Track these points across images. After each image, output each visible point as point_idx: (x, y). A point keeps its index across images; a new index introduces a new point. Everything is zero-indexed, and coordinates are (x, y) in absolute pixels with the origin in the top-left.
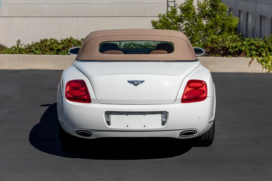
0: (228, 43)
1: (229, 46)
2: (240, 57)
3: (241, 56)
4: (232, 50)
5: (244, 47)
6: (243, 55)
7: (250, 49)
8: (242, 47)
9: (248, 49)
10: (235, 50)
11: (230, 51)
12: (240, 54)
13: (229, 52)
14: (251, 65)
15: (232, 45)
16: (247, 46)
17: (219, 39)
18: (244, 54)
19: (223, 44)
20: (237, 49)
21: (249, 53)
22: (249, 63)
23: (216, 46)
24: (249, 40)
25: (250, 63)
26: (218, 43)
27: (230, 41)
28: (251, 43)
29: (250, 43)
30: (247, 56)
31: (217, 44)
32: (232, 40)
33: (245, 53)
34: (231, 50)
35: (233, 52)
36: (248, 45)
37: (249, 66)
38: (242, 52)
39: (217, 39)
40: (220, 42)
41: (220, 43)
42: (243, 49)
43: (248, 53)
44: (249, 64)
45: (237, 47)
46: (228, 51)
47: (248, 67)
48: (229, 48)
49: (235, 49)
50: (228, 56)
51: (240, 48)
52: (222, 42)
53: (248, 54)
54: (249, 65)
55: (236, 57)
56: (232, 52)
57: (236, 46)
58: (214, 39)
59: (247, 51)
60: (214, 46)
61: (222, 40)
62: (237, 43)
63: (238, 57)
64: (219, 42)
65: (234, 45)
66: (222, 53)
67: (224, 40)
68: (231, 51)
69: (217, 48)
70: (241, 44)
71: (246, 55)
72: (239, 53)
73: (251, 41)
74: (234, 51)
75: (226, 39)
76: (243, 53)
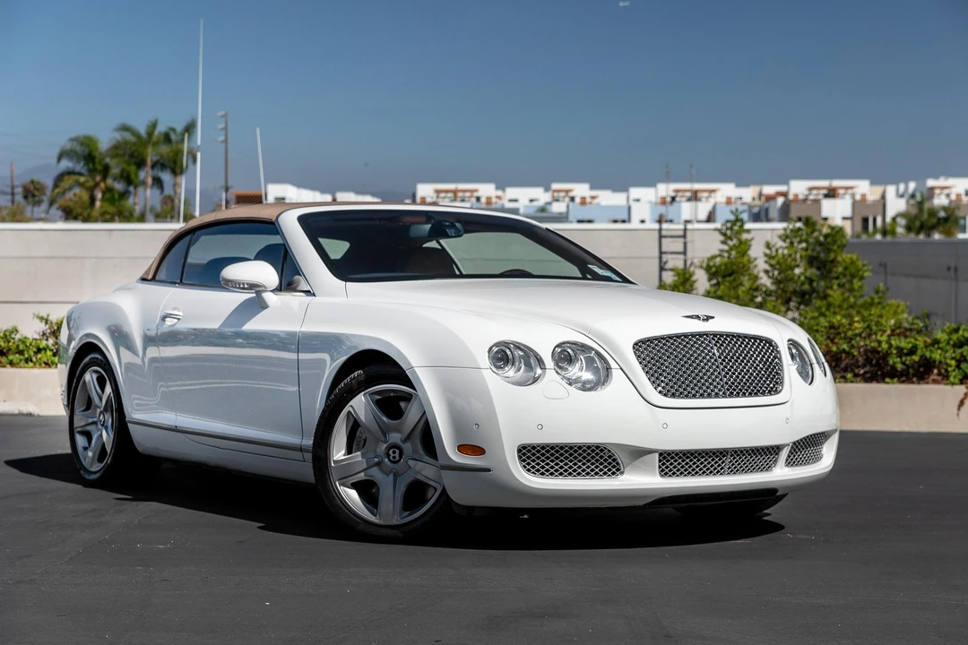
0: (884, 338)
1: (891, 346)
2: (927, 383)
3: (930, 380)
4: (898, 360)
5: (939, 351)
6: (935, 377)
7: (958, 357)
8: (932, 349)
9: (953, 358)
10: (908, 360)
11: (891, 362)
12: (926, 376)
13: (889, 368)
14: (963, 409)
15: (898, 343)
16: (948, 347)
17: (856, 325)
18: (940, 374)
19: (868, 342)
20: (916, 358)
21: (957, 370)
22: (957, 402)
23: (845, 347)
24: (957, 330)
25: (962, 403)
26: (851, 339)
27: (893, 331)
28: (962, 339)
29: (958, 339)
30: (952, 379)
31: (850, 342)
32: (899, 327)
33: (943, 371)
34: (894, 360)
35: (904, 367)
36: (952, 342)
37: (958, 415)
38: (934, 367)
39: (848, 327)
40: (860, 335)
41: (858, 339)
42: (938, 357)
43: (954, 370)
44: (956, 407)
45: (917, 350)
46: (887, 364)
47: (956, 417)
48: (887, 354)
49: (909, 358)
50: (887, 380)
51: (928, 354)
52: (863, 335)
53: (954, 374)
54: (959, 409)
55: (913, 383)
56: (899, 367)
57: (913, 347)
58: (836, 324)
59: (951, 366)
60: (838, 348)
61: (865, 329)
62: (916, 339)
63: (919, 383)
64: (856, 335)
65: (905, 344)
66: (866, 373)
67: (871, 330)
68: (894, 363)
69: (848, 354)
70: (929, 341)
71: (945, 377)
72: (921, 371)
73: (961, 333)
74: (903, 363)
75: (876, 325)
76: (936, 371)
